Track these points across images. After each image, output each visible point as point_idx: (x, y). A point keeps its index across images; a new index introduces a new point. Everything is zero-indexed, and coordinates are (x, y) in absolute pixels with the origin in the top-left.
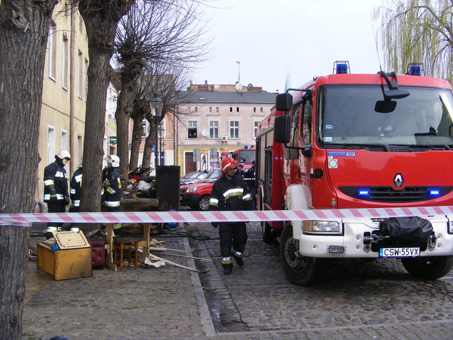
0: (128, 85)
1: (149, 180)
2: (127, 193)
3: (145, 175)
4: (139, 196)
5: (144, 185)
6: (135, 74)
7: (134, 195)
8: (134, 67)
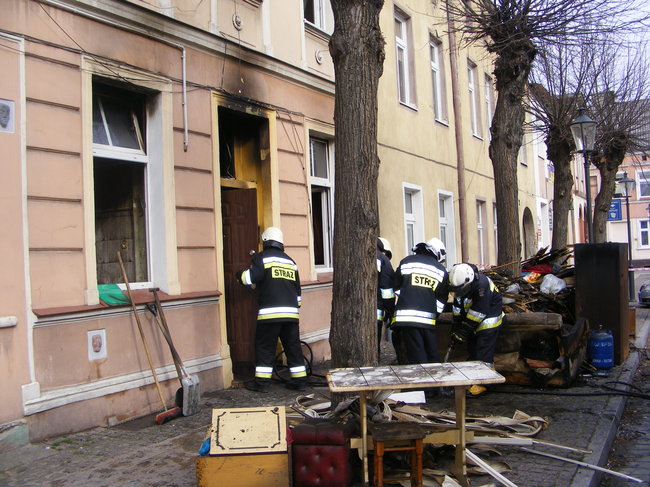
0: (507, 93)
1: (562, 274)
2: (508, 301)
3: (558, 263)
4: (535, 307)
5: (552, 284)
6: (516, 69)
7: (523, 306)
8: (514, 56)
